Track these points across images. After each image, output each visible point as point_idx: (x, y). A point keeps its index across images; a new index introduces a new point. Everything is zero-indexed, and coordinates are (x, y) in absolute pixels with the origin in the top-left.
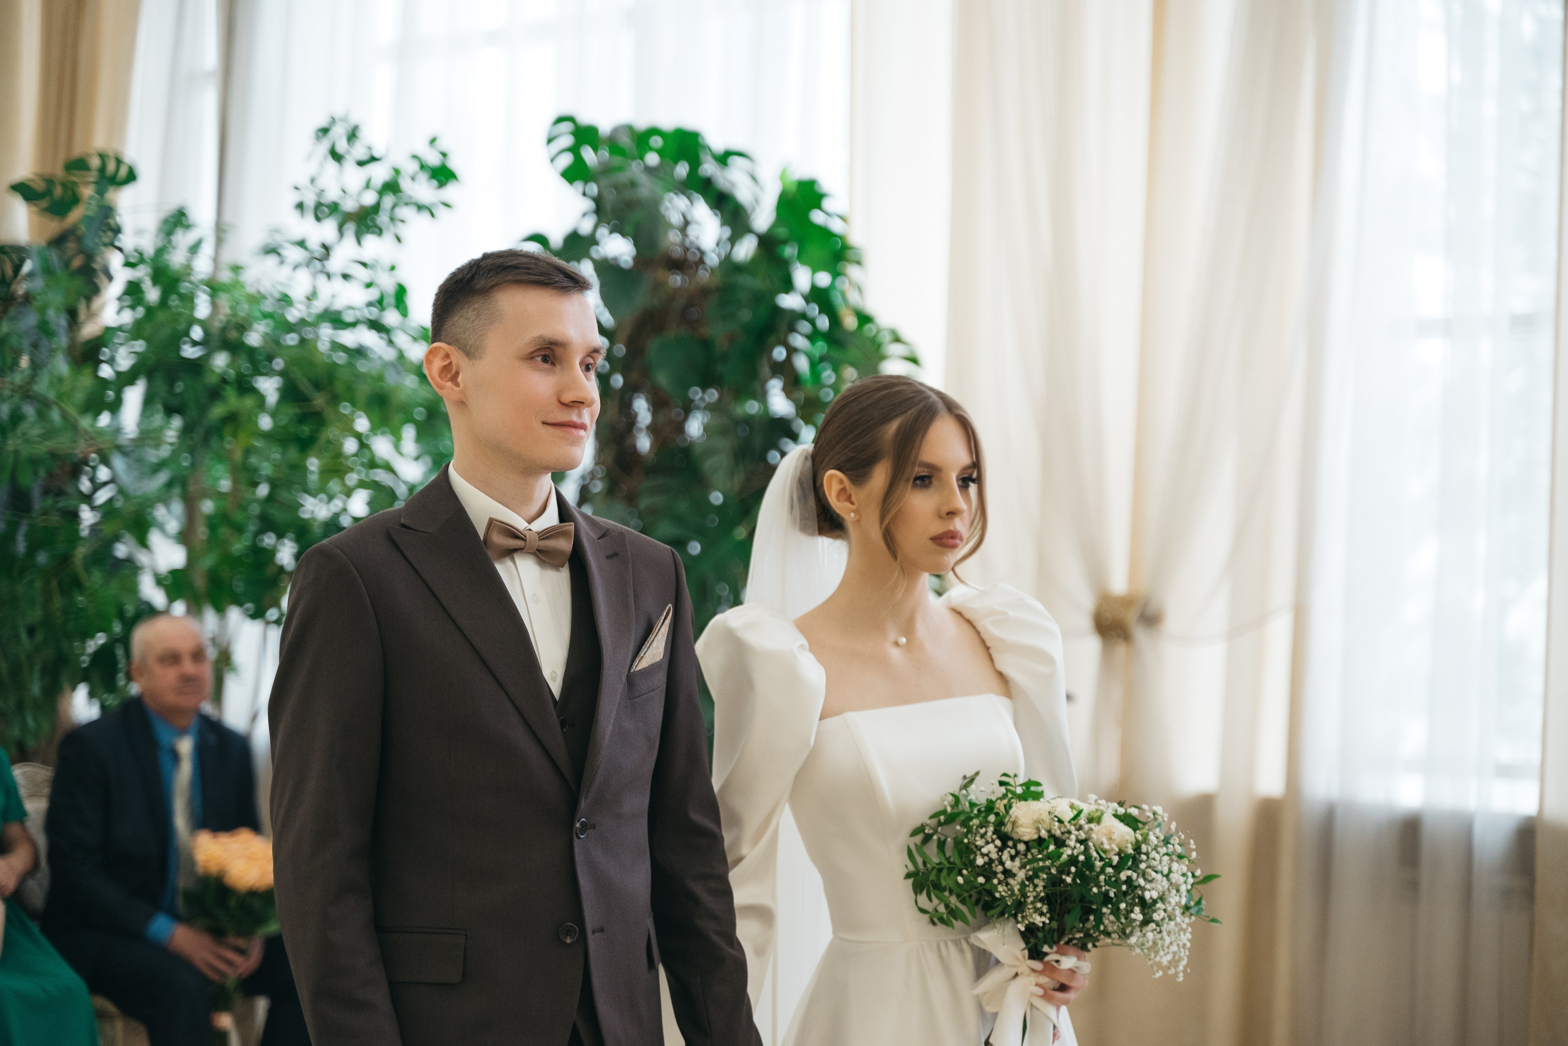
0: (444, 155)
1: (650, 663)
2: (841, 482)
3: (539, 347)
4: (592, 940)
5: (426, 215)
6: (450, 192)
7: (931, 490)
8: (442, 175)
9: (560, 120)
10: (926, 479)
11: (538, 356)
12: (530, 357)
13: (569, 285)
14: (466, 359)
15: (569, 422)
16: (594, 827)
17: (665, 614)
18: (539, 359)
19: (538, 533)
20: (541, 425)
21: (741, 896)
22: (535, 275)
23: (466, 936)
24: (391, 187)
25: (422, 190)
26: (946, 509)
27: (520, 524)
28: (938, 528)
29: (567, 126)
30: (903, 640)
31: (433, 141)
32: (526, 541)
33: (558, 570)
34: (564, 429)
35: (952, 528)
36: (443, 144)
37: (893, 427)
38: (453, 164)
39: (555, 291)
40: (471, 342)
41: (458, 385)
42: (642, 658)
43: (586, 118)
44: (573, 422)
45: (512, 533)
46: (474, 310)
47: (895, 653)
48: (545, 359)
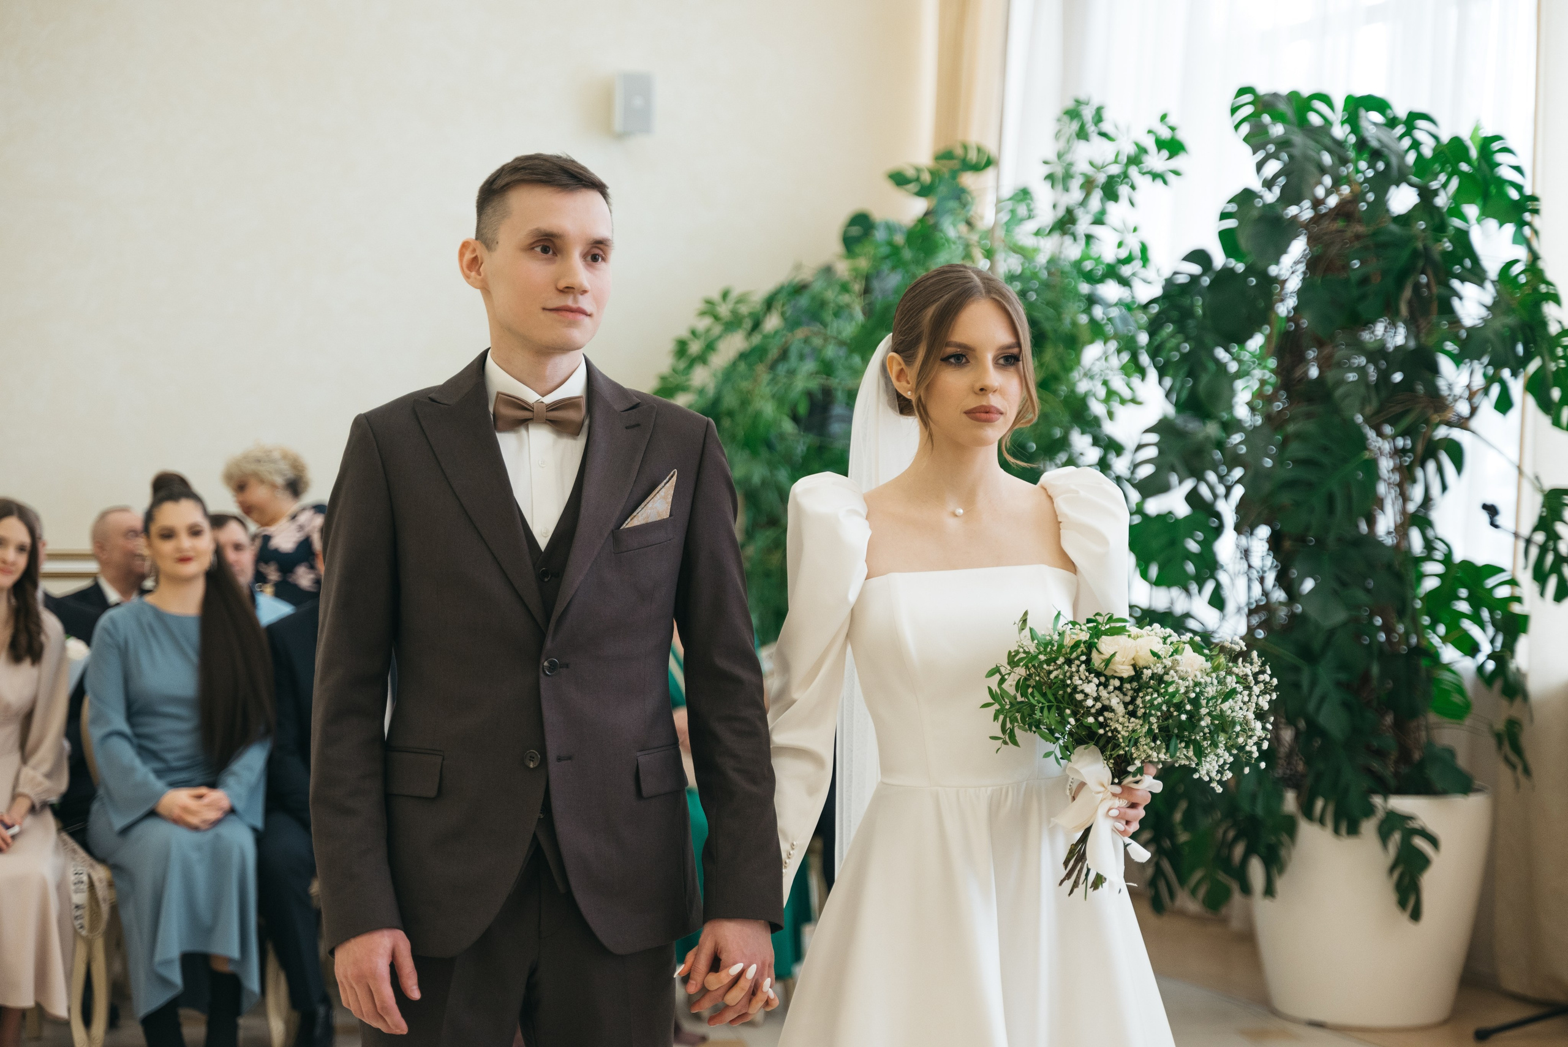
0: (1173, 129)
1: (643, 522)
2: (900, 364)
3: (536, 239)
4: (554, 767)
5: (1159, 182)
6: (1178, 162)
7: (967, 369)
8: (1173, 147)
9: (1242, 91)
10: (962, 357)
11: (537, 246)
12: (530, 248)
13: (570, 182)
14: (487, 251)
15: (564, 306)
16: (567, 666)
17: (668, 478)
18: (538, 249)
19: (547, 405)
20: (541, 311)
21: (779, 737)
22: (537, 175)
23: (443, 756)
24: (1134, 160)
25: (1156, 161)
26: (978, 386)
27: (531, 396)
28: (972, 402)
29: (1248, 98)
30: (961, 511)
31: (1163, 118)
32: (533, 411)
33: (575, 439)
34: (561, 313)
35: (984, 403)
36: (1172, 120)
37: (930, 311)
38: (1182, 136)
39: (553, 189)
40: (489, 236)
41: (480, 275)
42: (635, 516)
43: (1263, 89)
44: (568, 306)
45: (519, 404)
46: (492, 208)
47: (952, 523)
48: (545, 250)
